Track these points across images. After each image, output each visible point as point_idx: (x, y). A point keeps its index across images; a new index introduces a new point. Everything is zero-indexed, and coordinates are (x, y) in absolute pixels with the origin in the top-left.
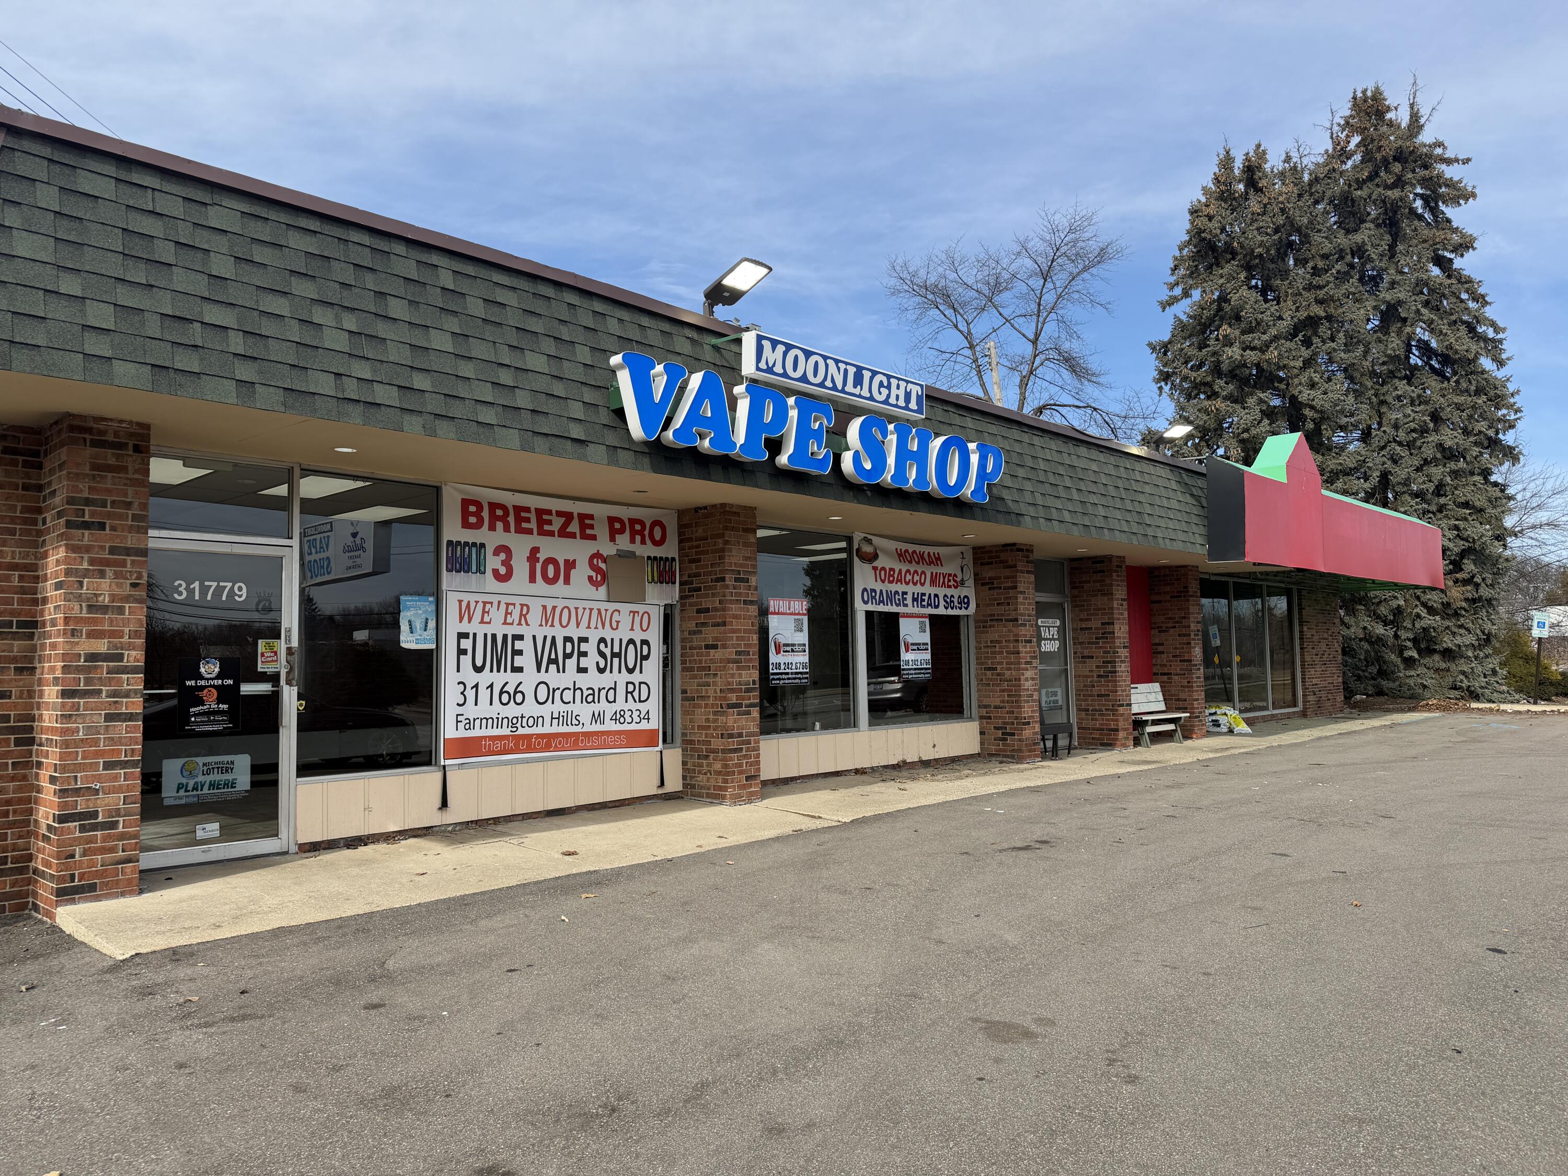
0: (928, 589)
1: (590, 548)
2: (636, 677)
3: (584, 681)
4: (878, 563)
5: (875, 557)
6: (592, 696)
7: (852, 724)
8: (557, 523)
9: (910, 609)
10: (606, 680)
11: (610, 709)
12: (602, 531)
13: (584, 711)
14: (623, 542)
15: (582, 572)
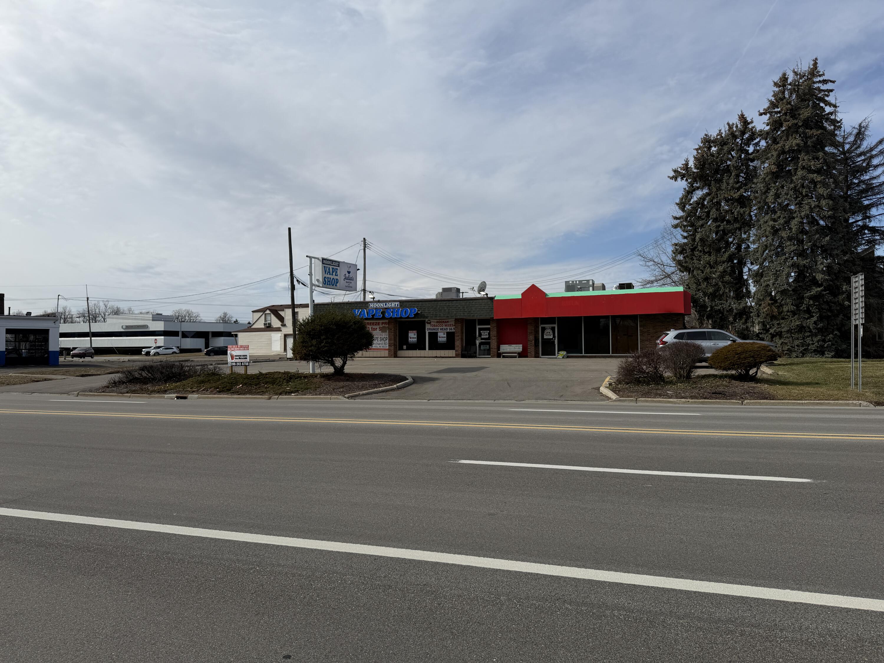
0: (444, 327)
1: (379, 326)
2: (385, 342)
3: (378, 342)
4: (431, 324)
5: (430, 323)
6: (379, 344)
7: (425, 349)
8: (375, 324)
9: (439, 331)
10: (381, 342)
11: (382, 346)
12: (381, 324)
13: (378, 346)
14: (384, 325)
15: (378, 329)
